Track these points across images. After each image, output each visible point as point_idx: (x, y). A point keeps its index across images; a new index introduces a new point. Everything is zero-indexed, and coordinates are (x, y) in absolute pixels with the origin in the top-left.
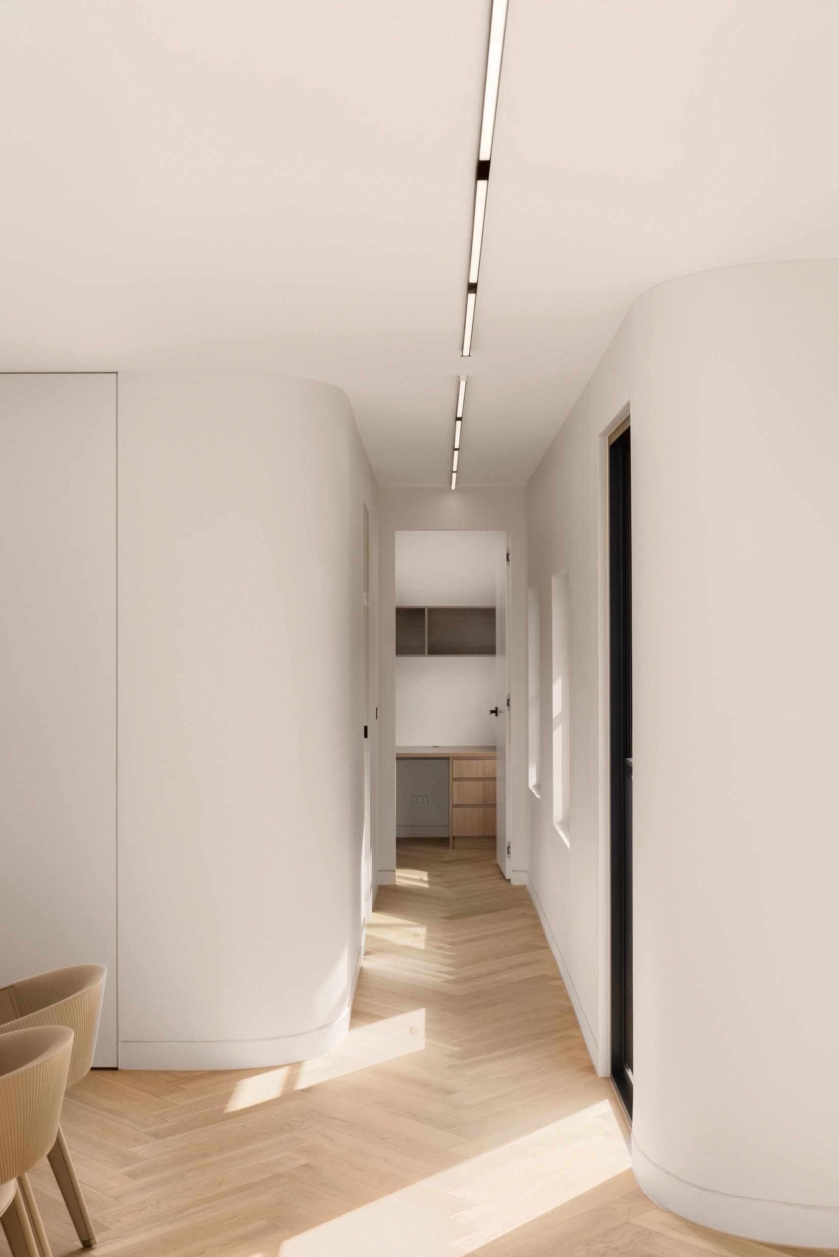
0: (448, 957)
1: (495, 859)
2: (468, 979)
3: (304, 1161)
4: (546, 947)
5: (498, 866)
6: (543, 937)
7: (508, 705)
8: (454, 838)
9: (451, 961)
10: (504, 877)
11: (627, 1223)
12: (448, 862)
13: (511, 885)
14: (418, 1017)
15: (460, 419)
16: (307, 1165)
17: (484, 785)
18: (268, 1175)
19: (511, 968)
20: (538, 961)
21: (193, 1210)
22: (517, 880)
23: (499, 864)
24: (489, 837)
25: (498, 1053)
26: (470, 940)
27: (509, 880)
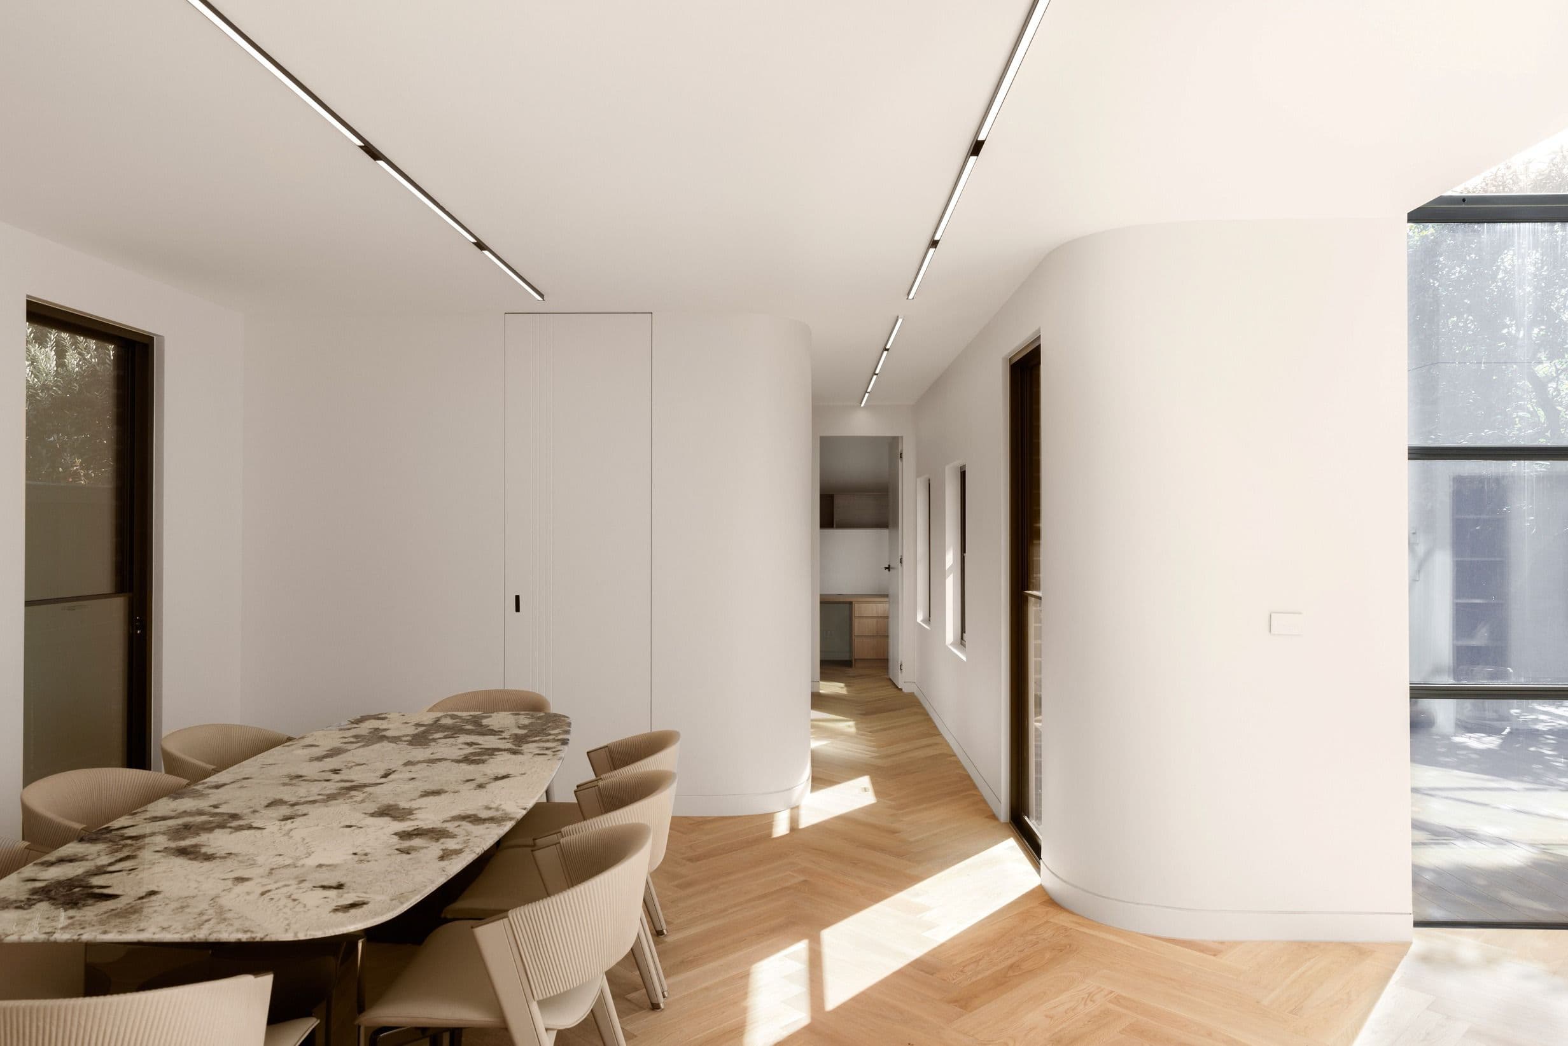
0: (870, 741)
1: (888, 675)
2: (890, 756)
3: (802, 878)
4: (939, 734)
5: (890, 680)
6: (935, 727)
7: (901, 562)
8: (855, 660)
9: (873, 744)
10: (897, 687)
11: (1047, 922)
12: (854, 677)
13: (903, 692)
14: (865, 781)
15: (887, 350)
16: (805, 881)
17: (877, 621)
18: (778, 888)
19: (917, 749)
20: (936, 744)
21: (730, 911)
22: (907, 689)
23: (892, 678)
24: (884, 659)
25: (924, 806)
26: (885, 730)
27: (901, 689)
